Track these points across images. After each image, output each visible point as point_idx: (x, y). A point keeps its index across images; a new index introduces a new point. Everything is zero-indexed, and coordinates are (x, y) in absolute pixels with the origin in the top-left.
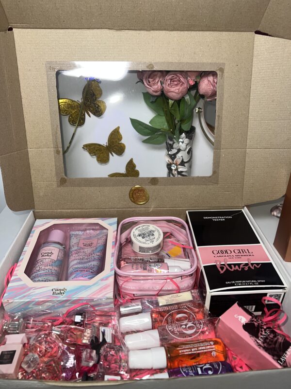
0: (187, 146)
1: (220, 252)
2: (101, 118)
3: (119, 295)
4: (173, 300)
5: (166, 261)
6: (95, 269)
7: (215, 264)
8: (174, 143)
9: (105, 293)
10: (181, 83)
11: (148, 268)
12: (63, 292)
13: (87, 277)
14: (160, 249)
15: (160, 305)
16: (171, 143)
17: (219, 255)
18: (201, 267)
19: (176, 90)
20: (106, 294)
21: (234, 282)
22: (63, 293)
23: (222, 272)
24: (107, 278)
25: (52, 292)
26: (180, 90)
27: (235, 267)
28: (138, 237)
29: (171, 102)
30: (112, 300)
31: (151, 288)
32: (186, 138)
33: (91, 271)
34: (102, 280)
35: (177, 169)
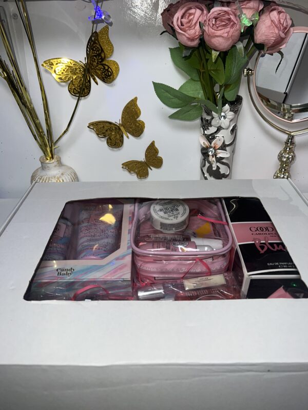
0: (231, 123)
1: (259, 229)
2: (112, 86)
3: (137, 278)
4: (202, 284)
5: (193, 240)
6: (108, 248)
7: (253, 242)
8: (213, 118)
9: (121, 274)
10: (232, 23)
11: (171, 247)
12: (70, 272)
13: (99, 256)
14: (185, 227)
15: (187, 289)
16: (209, 118)
17: (257, 232)
18: (235, 246)
19: (224, 33)
20: (121, 276)
21: (277, 264)
22: (71, 274)
23: (262, 252)
24: (123, 257)
25: (57, 272)
26: (230, 34)
27: (278, 247)
28: (159, 213)
29: (215, 54)
30: (130, 283)
31: (175, 270)
32: (230, 111)
33: (104, 249)
34: (117, 259)
35: (215, 155)
